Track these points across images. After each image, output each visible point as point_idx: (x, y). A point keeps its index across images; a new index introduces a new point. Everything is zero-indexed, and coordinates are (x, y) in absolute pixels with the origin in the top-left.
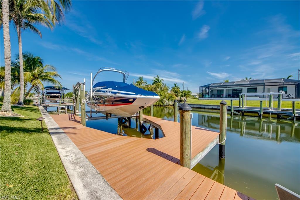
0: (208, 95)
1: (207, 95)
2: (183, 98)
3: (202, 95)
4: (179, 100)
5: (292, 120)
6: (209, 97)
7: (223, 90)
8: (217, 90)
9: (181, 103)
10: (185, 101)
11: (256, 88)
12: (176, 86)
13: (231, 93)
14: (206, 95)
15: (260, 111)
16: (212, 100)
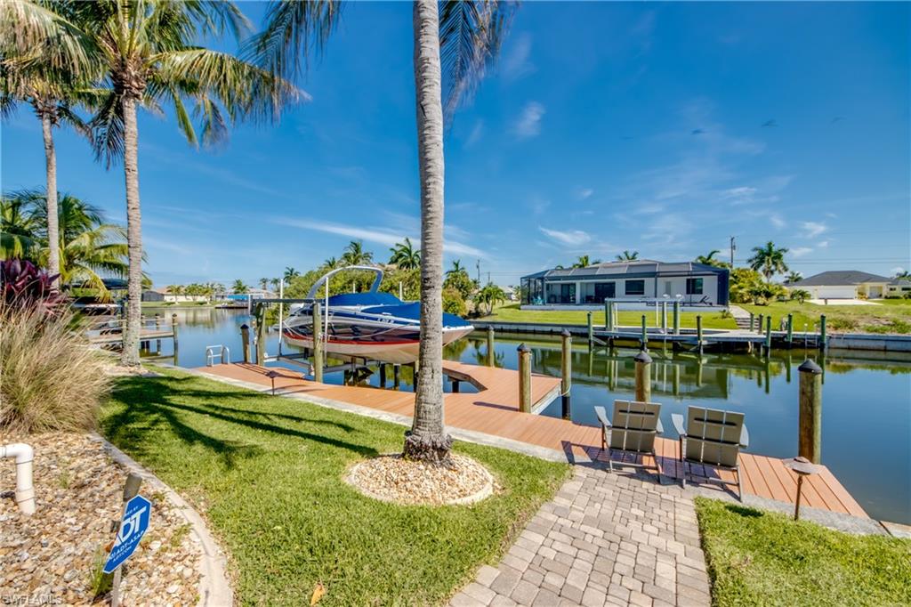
0: (542, 298)
1: (539, 298)
2: (483, 307)
3: (529, 299)
4: (474, 311)
5: (697, 352)
6: (544, 304)
7: (574, 285)
8: (562, 285)
9: (478, 320)
10: (489, 314)
11: (643, 282)
12: (460, 267)
13: (592, 292)
14: (536, 298)
15: (642, 337)
16: (552, 312)
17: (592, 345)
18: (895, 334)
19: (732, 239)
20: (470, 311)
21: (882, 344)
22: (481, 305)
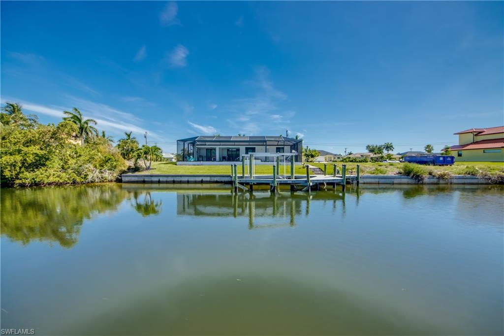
0: (194, 157)
1: (191, 157)
2: (141, 163)
3: (184, 157)
4: (133, 166)
5: (307, 191)
6: (195, 161)
7: (215, 149)
8: (207, 149)
9: (137, 173)
10: (148, 168)
11: (255, 148)
13: (225, 154)
14: (189, 157)
15: (273, 182)
16: (202, 166)
17: (237, 190)
19: (287, 132)
20: (130, 166)
21: (377, 180)
22: (138, 161)
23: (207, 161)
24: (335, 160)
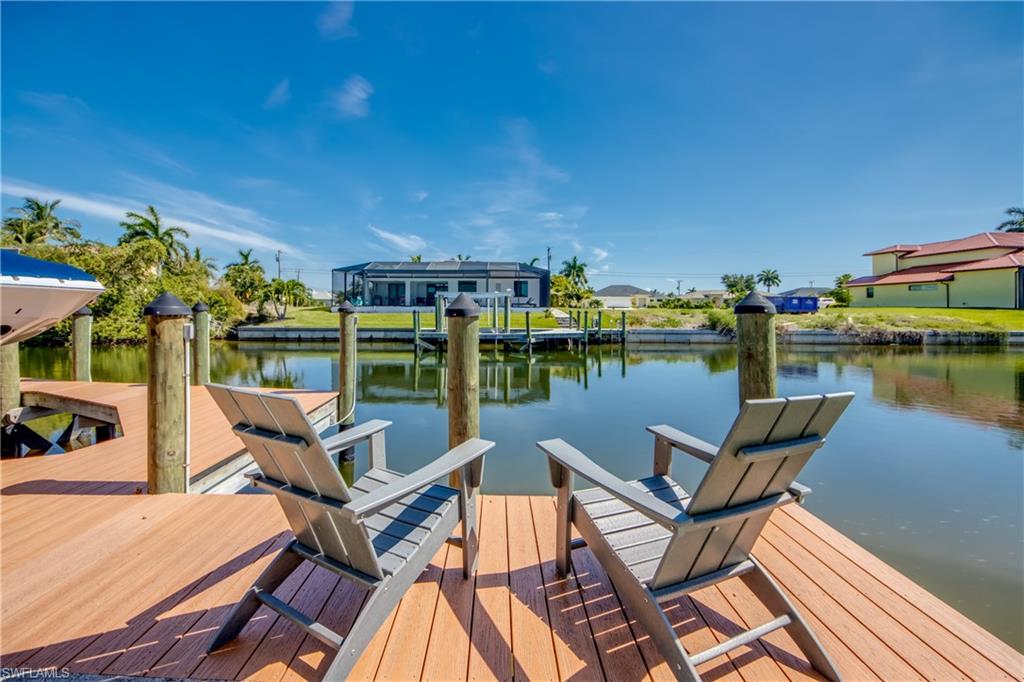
0: (363, 298)
1: (359, 298)
2: (270, 308)
3: (346, 299)
4: (255, 313)
5: (526, 351)
6: (364, 305)
7: (403, 285)
8: (390, 285)
9: (262, 326)
10: (281, 318)
11: (475, 283)
12: (251, 259)
13: (423, 293)
14: (355, 298)
16: (375, 314)
17: (419, 351)
18: (671, 328)
20: (251, 314)
21: (662, 337)
22: (266, 305)
23: (389, 305)
24: (653, 303)
